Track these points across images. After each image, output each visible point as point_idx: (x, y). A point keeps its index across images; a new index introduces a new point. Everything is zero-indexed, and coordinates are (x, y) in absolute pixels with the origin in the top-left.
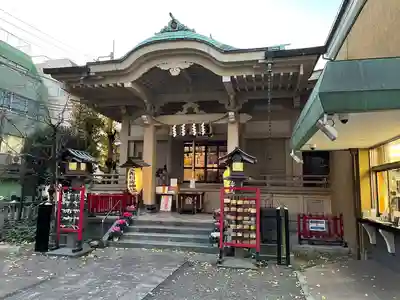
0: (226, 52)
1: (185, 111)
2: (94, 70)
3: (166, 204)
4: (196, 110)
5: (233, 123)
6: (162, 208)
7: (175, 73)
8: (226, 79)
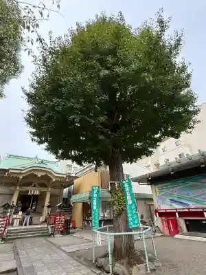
1: (33, 186)
2: (10, 171)
3: (16, 222)
4: (37, 186)
5: (49, 192)
6: (15, 224)
7: (39, 176)
8: (54, 180)
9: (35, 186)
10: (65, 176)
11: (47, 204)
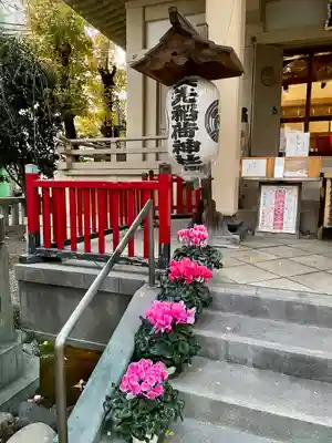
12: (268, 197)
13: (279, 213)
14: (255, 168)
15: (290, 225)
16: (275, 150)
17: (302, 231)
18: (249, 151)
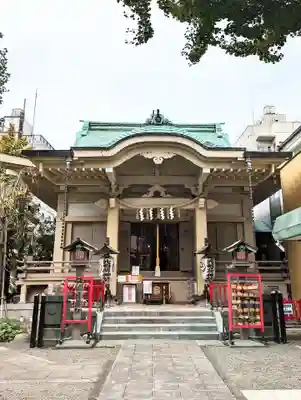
0: (210, 149)
1: (151, 194)
2: (77, 154)
4: (163, 194)
5: (201, 209)
6: (126, 299)
7: (158, 161)
8: (206, 170)
9: (157, 195)
10: (239, 155)
11: (200, 245)
12: (126, 290)
13: (129, 295)
14: (122, 279)
15: (134, 299)
16: (129, 272)
17: (137, 301)
18: (120, 272)
